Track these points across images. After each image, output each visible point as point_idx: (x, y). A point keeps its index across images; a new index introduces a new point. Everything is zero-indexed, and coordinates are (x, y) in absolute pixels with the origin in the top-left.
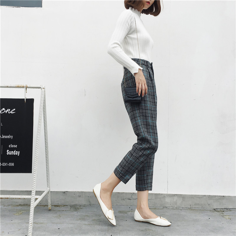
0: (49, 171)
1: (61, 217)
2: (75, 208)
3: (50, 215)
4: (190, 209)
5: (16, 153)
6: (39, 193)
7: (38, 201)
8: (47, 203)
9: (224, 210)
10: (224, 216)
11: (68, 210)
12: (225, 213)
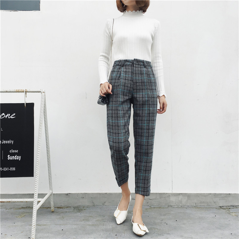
0: (51, 174)
1: (65, 219)
2: (78, 209)
3: (54, 217)
4: (196, 207)
5: (17, 157)
6: (41, 196)
7: (40, 204)
8: (50, 205)
9: (230, 207)
10: (231, 213)
11: (71, 212)
12: (231, 210)
